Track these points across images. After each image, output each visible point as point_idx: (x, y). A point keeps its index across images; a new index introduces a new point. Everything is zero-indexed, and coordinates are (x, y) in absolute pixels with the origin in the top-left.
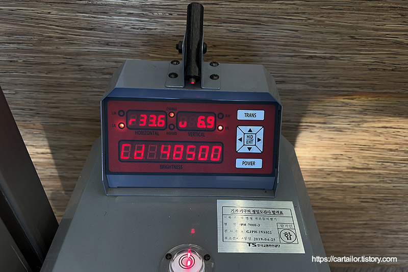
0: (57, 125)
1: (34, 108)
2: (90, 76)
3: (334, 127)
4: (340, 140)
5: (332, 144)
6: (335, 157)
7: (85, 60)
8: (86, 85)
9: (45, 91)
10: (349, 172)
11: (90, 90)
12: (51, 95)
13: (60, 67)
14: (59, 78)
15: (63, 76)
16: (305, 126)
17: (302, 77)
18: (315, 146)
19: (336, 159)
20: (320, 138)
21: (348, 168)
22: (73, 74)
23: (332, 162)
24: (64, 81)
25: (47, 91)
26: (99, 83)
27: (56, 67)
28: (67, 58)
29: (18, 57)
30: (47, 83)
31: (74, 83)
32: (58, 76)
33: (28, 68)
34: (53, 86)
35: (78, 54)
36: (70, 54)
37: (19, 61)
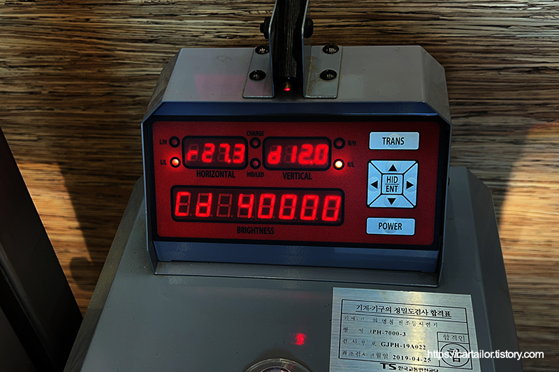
7: (142, 88)
13: (104, 99)
15: (108, 113)
24: (110, 120)
27: (97, 99)
28: (114, 86)
29: (42, 87)
30: (84, 123)
31: (126, 122)
32: (102, 112)
33: (56, 102)
34: (93, 128)
35: (132, 79)
36: (119, 80)
37: (44, 92)
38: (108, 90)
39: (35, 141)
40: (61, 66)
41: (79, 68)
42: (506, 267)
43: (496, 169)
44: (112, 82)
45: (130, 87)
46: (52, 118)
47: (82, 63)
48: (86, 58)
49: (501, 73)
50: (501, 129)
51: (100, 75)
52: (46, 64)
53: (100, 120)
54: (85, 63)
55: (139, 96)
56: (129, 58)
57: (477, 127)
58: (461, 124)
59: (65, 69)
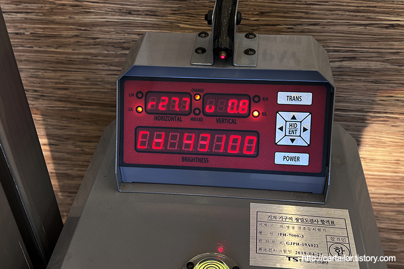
0: (64, 110)
1: (39, 89)
2: (107, 51)
7: (102, 32)
8: (102, 61)
9: (53, 69)
11: (106, 68)
12: (59, 74)
13: (73, 40)
14: (70, 54)
15: (75, 51)
22: (87, 49)
24: (76, 57)
25: (55, 69)
26: (117, 60)
27: (67, 40)
28: (81, 30)
29: (26, 29)
30: (56, 59)
31: (88, 59)
32: (70, 51)
33: (36, 41)
34: (62, 63)
35: (94, 25)
36: (85, 25)
37: (26, 33)
38: (76, 33)
41: (55, 15)
42: (367, 180)
43: (361, 102)
44: (79, 26)
45: (93, 31)
46: (32, 54)
47: (57, 11)
48: (61, 7)
49: (367, 28)
50: (366, 72)
51: (70, 21)
52: (30, 11)
53: (69, 56)
54: (60, 11)
55: (99, 38)
56: (94, 8)
57: (348, 70)
58: (337, 66)
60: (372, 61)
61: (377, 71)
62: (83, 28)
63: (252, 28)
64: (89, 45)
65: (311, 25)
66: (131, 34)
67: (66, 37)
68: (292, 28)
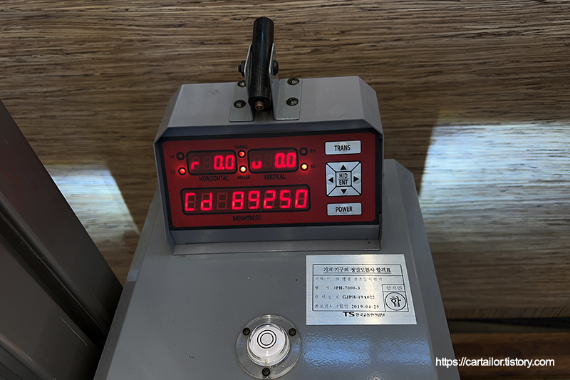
3: (512, 129)
4: (521, 145)
5: (509, 151)
6: (513, 168)
7: (175, 65)
10: (532, 187)
13: (145, 77)
14: (145, 91)
15: (150, 89)
16: (470, 129)
17: (466, 64)
18: (484, 156)
19: (515, 170)
20: (492, 144)
21: (531, 181)
23: (508, 175)
24: (152, 94)
27: (139, 78)
28: (152, 66)
29: (95, 69)
30: (131, 99)
31: (164, 95)
32: (144, 88)
33: (107, 82)
35: (166, 59)
36: (156, 60)
38: (148, 69)
39: (93, 115)
40: (108, 51)
41: (123, 52)
44: (151, 62)
45: (165, 66)
46: (105, 96)
47: (125, 48)
48: (129, 43)
49: (453, 39)
50: (452, 85)
51: (141, 57)
52: (96, 50)
54: (128, 47)
55: (172, 73)
56: (164, 41)
57: (434, 84)
58: (422, 82)
59: (112, 53)
60: (458, 73)
61: (464, 83)
62: (155, 64)
63: (333, 49)
64: (163, 80)
65: (395, 40)
66: (206, 65)
67: (138, 75)
68: (375, 46)
